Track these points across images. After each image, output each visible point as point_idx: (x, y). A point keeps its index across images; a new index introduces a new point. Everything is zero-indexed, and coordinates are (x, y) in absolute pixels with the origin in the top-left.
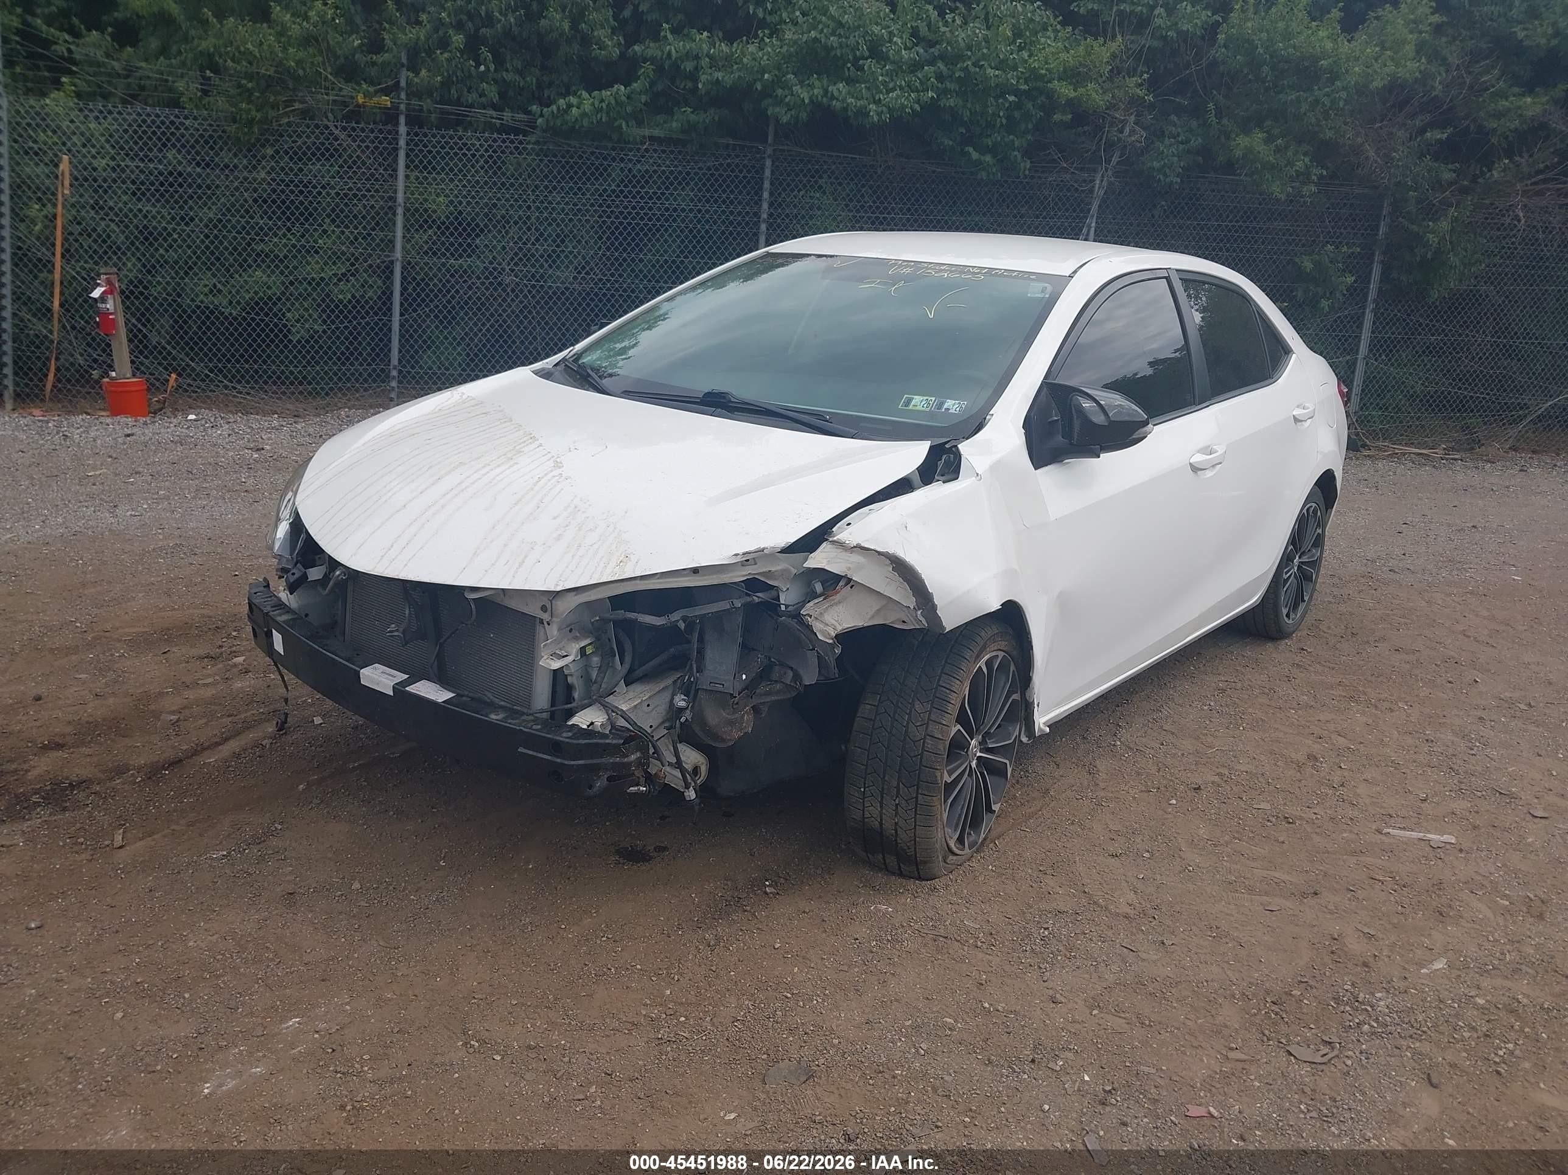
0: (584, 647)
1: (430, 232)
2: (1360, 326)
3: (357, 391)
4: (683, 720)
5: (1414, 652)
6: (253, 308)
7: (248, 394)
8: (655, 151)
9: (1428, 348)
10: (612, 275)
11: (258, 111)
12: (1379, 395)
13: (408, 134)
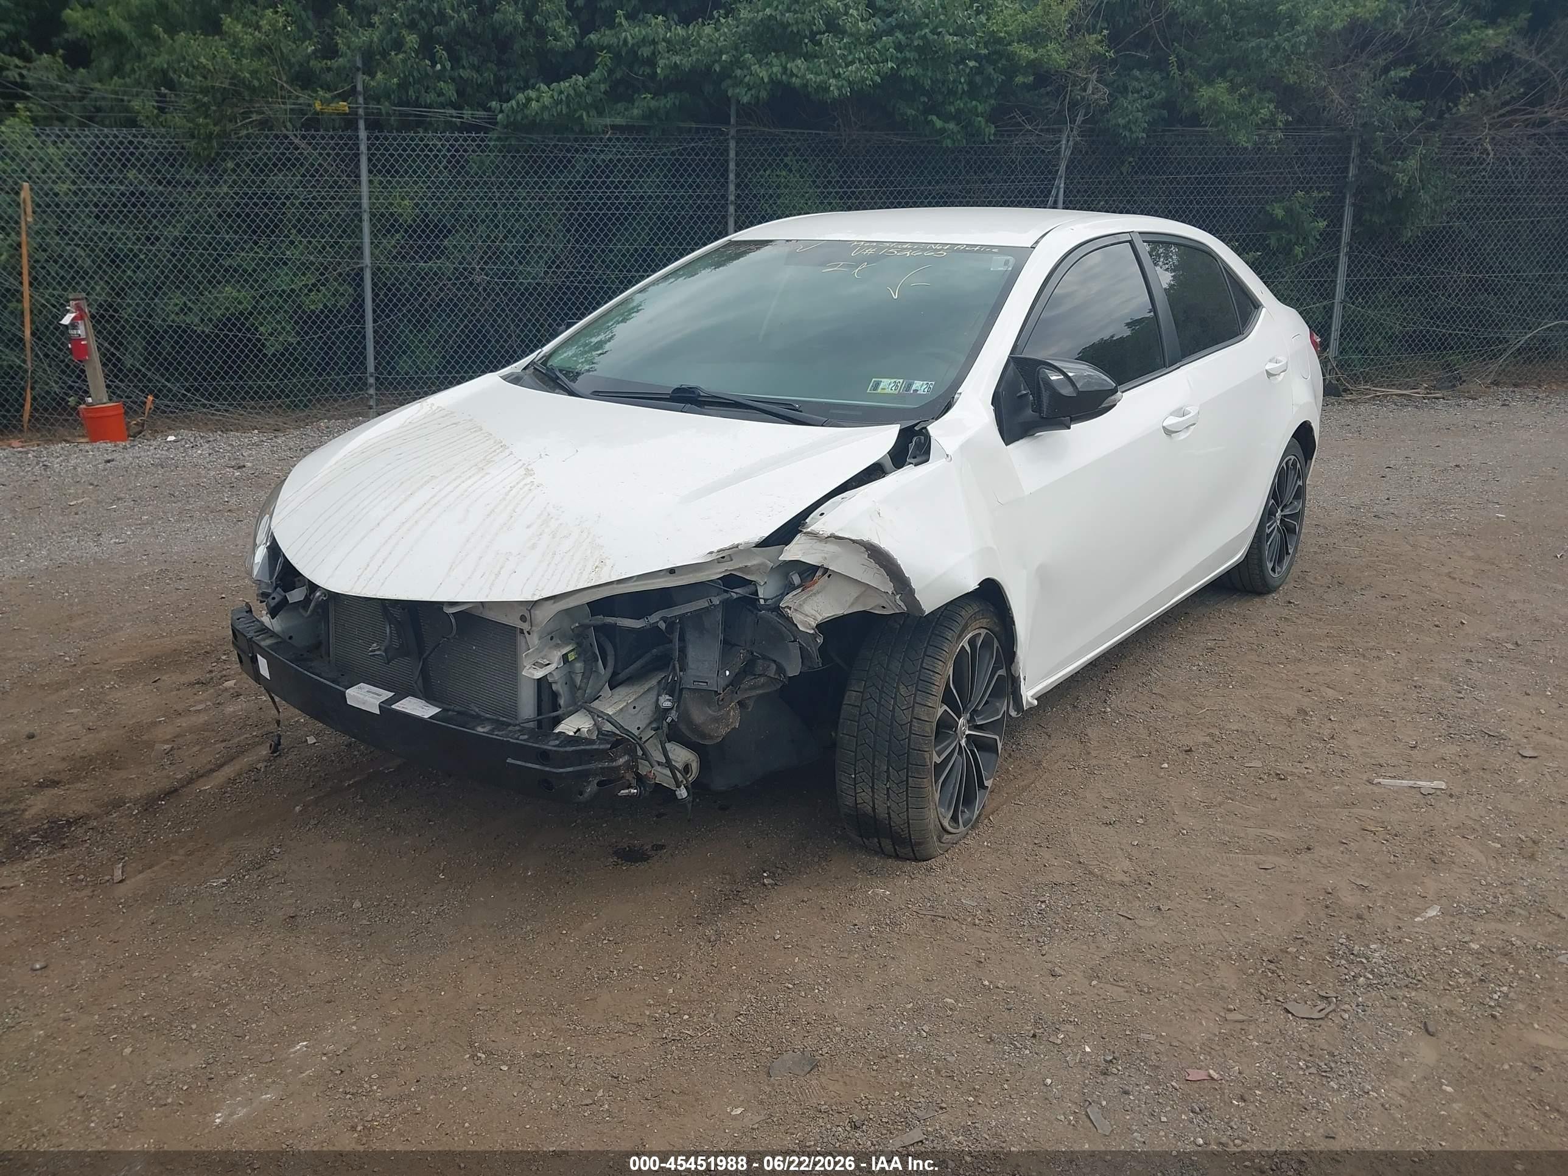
0: (566, 654)
1: (398, 236)
2: (1335, 271)
3: (336, 400)
4: (669, 720)
5: (1400, 598)
6: (225, 325)
7: (227, 411)
8: (618, 139)
9: (1404, 287)
10: (583, 267)
11: (215, 125)
12: (1358, 339)
13: (369, 139)
